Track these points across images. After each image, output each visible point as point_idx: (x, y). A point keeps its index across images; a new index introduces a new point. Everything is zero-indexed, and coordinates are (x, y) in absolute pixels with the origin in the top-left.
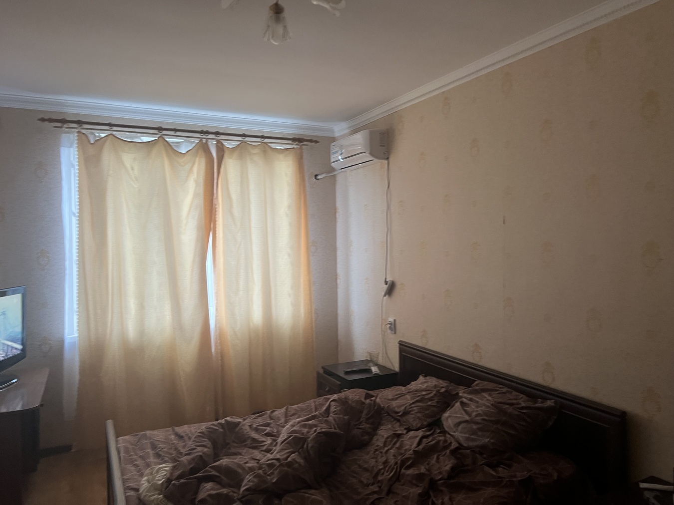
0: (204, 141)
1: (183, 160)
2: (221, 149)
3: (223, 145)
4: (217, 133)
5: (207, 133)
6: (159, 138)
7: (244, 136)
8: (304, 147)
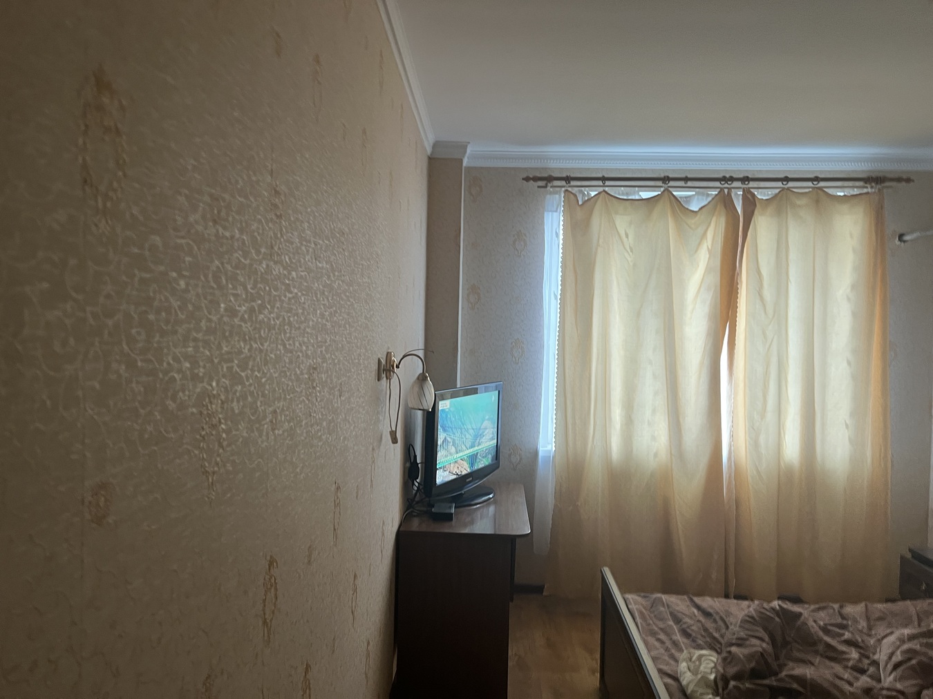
0: (726, 191)
1: (693, 221)
2: (750, 203)
3: (753, 195)
4: (745, 179)
5: (732, 179)
6: (664, 191)
7: (787, 179)
8: (885, 190)
